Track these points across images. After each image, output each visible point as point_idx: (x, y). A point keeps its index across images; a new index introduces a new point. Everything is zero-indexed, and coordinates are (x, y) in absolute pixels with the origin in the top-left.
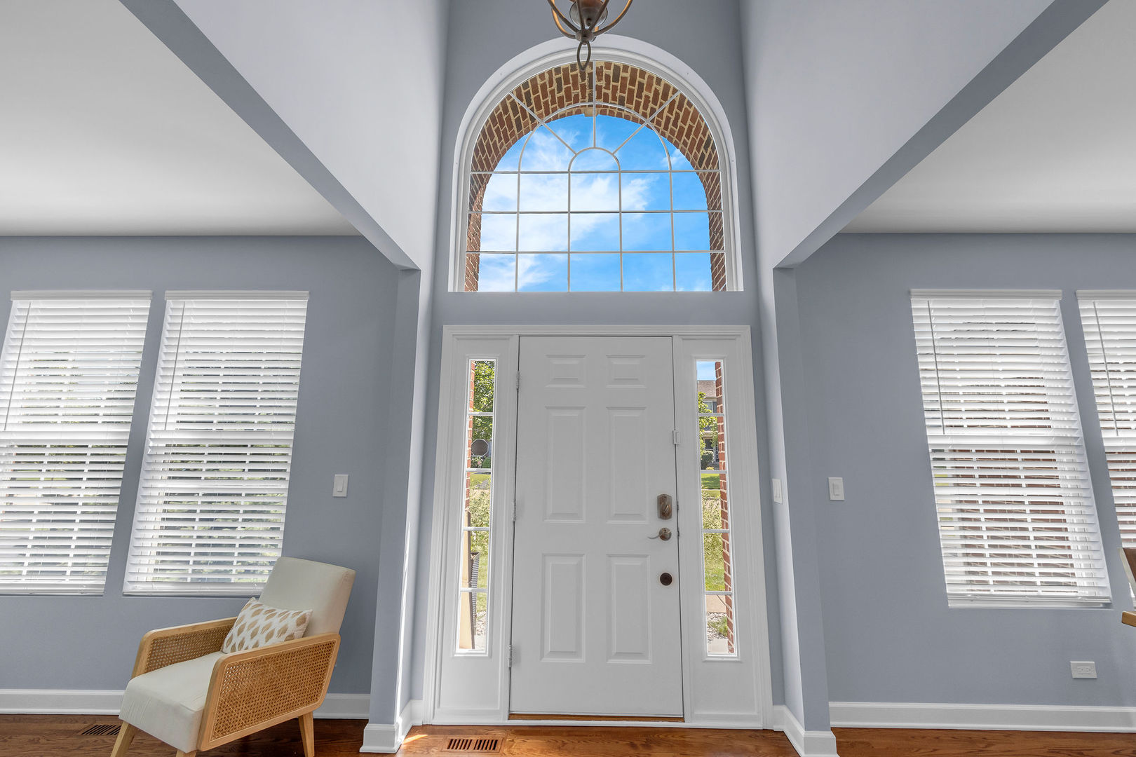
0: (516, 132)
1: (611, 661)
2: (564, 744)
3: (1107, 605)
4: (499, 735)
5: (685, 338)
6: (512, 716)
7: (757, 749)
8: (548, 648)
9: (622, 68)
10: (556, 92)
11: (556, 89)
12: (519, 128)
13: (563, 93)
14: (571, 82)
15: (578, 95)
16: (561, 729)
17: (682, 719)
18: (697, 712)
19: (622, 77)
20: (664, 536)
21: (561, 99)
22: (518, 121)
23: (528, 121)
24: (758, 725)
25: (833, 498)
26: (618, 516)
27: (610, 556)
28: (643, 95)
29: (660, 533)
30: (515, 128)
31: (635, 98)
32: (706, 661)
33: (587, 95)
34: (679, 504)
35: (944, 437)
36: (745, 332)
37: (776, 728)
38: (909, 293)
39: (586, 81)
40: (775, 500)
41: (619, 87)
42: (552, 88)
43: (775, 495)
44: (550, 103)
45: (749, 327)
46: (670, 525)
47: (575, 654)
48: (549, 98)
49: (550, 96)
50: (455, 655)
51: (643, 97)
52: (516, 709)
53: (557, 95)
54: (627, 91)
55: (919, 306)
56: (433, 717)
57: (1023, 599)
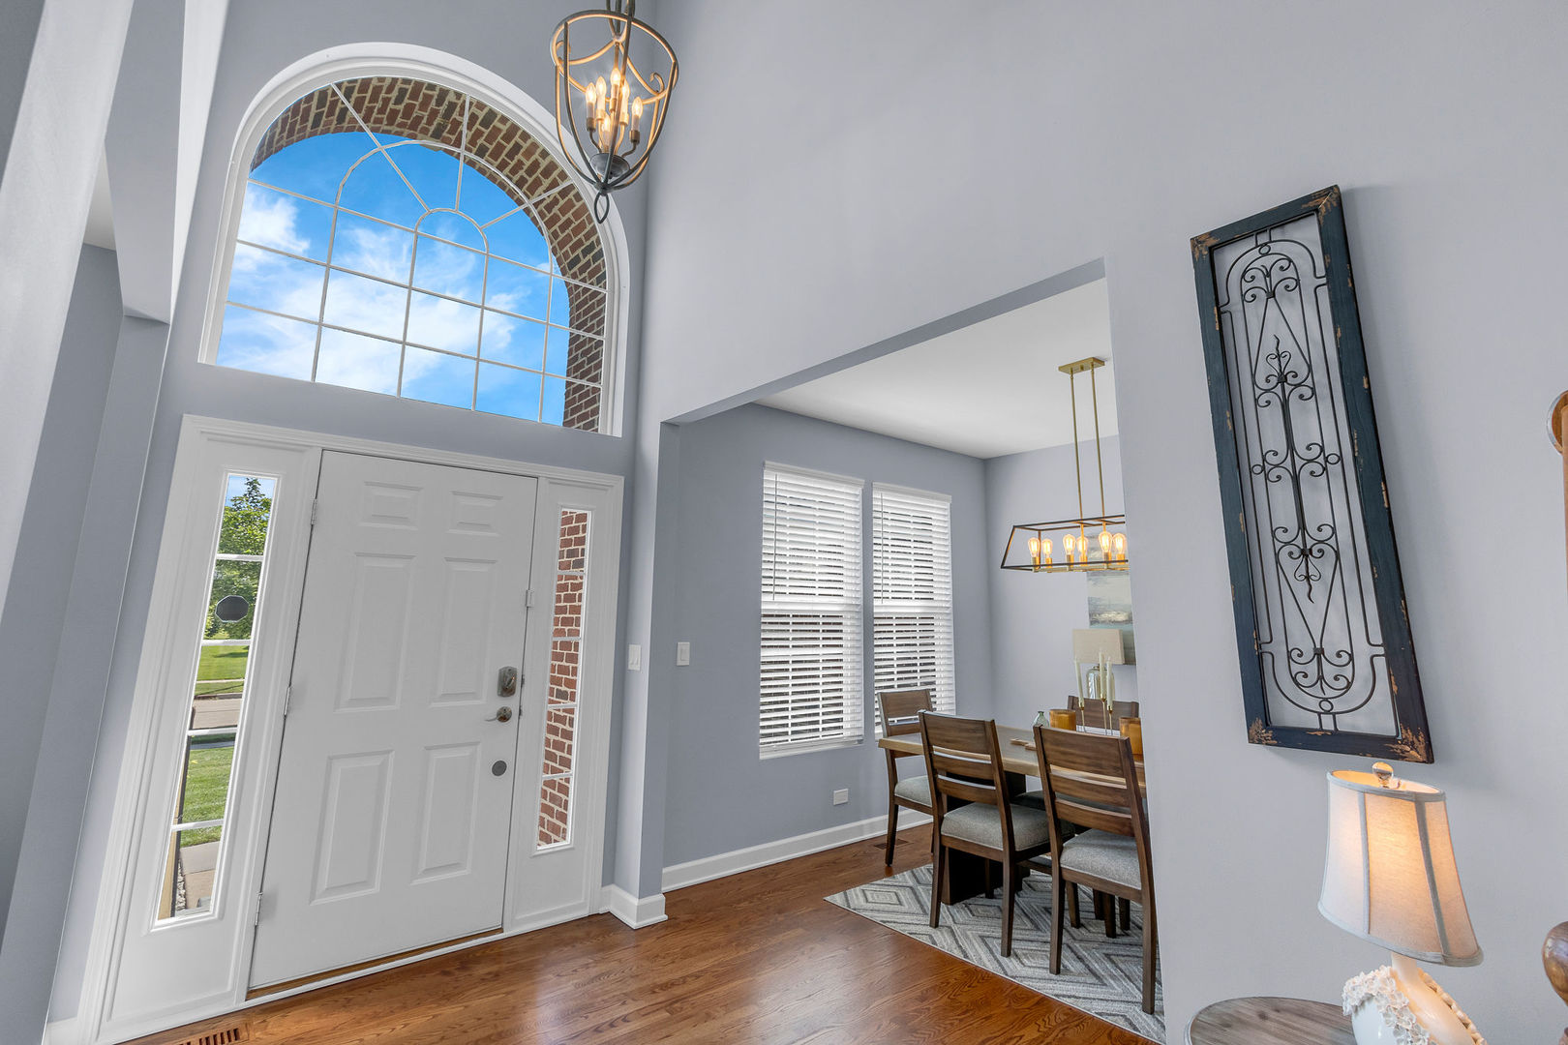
0: (309, 129)
1: (416, 882)
2: (349, 1000)
3: (860, 742)
4: (234, 1023)
5: (553, 482)
6: (251, 993)
7: (588, 934)
8: (324, 882)
9: (499, 117)
10: (392, 101)
11: (394, 98)
12: (316, 124)
13: (401, 107)
14: (420, 100)
15: (422, 118)
16: (340, 986)
17: (501, 930)
18: (519, 917)
19: (494, 126)
20: (504, 717)
21: (394, 113)
22: (318, 117)
23: (332, 120)
24: (585, 913)
25: (680, 663)
26: (446, 696)
27: (428, 749)
28: (517, 158)
29: (498, 715)
30: (310, 124)
31: (503, 156)
32: (535, 856)
33: (435, 123)
34: (525, 677)
35: (773, 603)
36: (618, 483)
37: (602, 911)
38: (764, 464)
39: (441, 108)
40: (630, 667)
41: (485, 135)
42: (389, 96)
43: (630, 662)
44: (376, 110)
45: (623, 478)
46: (511, 703)
47: (365, 884)
48: (379, 105)
49: (380, 102)
50: (153, 930)
51: (515, 161)
52: (259, 982)
53: (391, 106)
54: (495, 144)
55: (769, 477)
56: (97, 1037)
57: (810, 744)
